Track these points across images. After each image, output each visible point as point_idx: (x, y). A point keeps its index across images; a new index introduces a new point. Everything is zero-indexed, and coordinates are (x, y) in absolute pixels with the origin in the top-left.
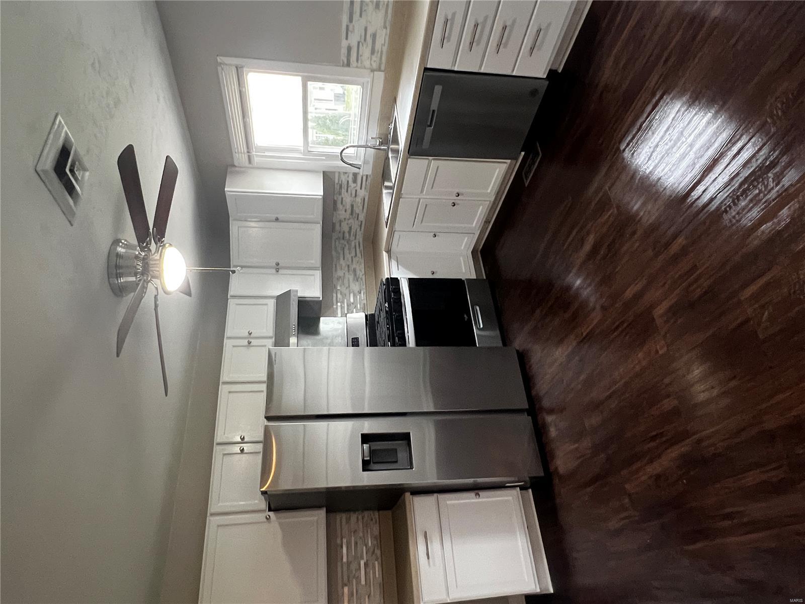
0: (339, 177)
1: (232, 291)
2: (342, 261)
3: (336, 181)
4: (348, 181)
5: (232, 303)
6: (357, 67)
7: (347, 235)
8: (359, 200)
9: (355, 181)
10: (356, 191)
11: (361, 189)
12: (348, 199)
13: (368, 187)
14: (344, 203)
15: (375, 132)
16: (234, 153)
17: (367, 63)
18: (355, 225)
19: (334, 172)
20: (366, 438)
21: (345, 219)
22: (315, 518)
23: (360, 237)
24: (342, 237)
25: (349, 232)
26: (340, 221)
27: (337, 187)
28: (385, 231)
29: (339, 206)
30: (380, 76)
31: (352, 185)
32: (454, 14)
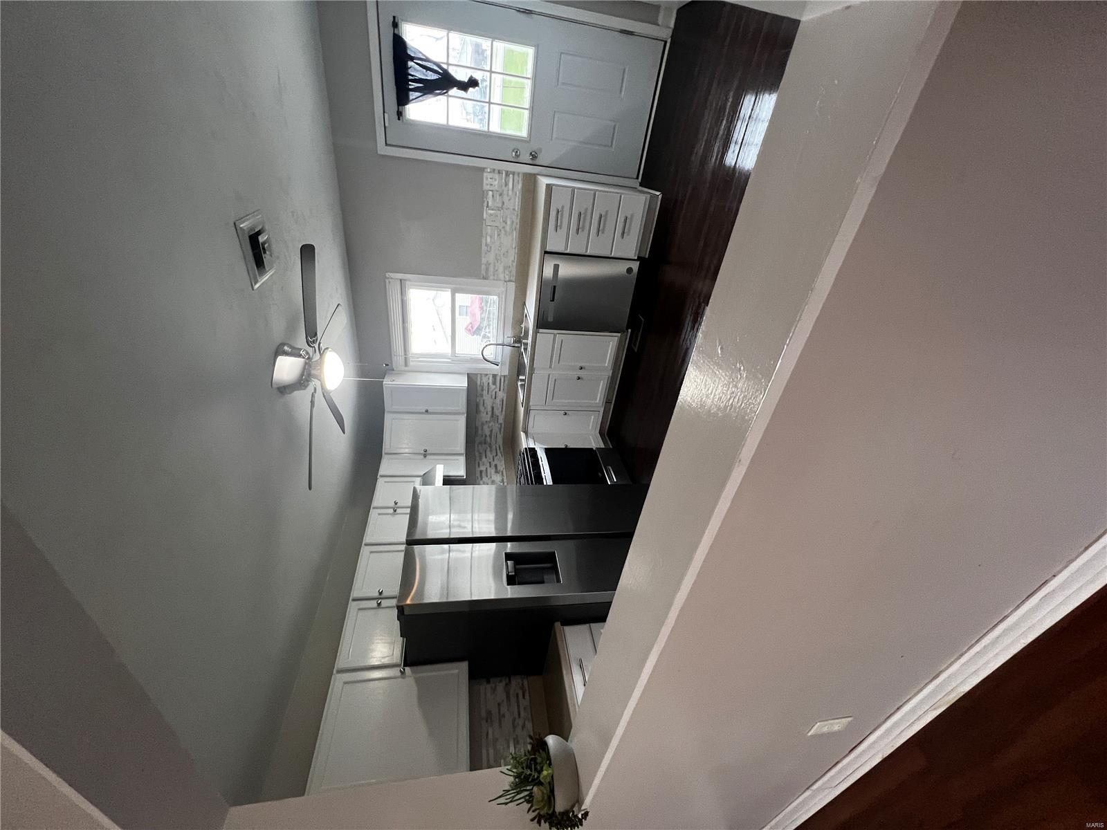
0: (481, 379)
1: (381, 472)
2: (484, 459)
3: (479, 383)
4: (489, 384)
5: (380, 482)
6: (494, 280)
7: (488, 439)
8: (498, 401)
9: (494, 383)
10: (496, 392)
11: (500, 390)
12: (489, 403)
13: (506, 388)
14: (485, 405)
15: (509, 333)
16: (393, 356)
17: (501, 276)
18: (496, 427)
19: (477, 374)
20: (509, 556)
21: (486, 422)
22: (456, 671)
23: (500, 441)
24: (483, 441)
25: (490, 436)
26: (483, 424)
27: (479, 389)
28: (522, 410)
29: (482, 408)
30: (512, 286)
31: (492, 387)
32: (563, 207)
